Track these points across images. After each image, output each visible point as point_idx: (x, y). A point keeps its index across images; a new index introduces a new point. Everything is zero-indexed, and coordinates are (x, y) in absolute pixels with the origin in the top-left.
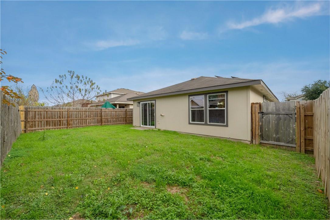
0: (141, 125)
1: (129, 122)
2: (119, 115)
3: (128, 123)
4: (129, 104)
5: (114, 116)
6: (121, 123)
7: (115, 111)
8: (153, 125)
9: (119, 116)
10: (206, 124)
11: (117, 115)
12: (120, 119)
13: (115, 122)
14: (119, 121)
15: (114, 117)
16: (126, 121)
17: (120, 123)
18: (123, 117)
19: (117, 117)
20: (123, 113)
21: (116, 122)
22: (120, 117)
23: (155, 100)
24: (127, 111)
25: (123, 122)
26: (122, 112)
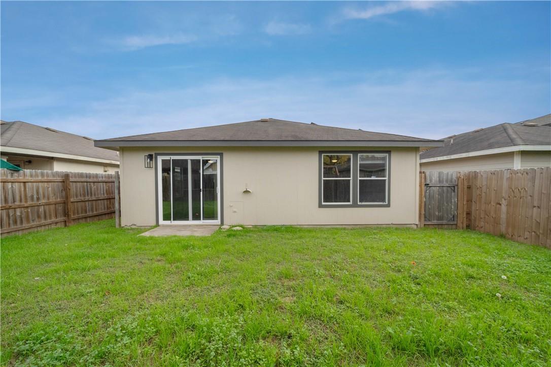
0: (161, 222)
1: (76, 216)
2: (38, 193)
3: (74, 220)
4: (52, 159)
5: (18, 198)
6: (49, 221)
7: (21, 179)
8: (211, 215)
9: (38, 199)
10: (355, 205)
11: (29, 194)
12: (42, 209)
13: (22, 223)
14: (39, 217)
15: (17, 203)
16: (66, 213)
17: (43, 221)
18: (52, 200)
19: (29, 203)
20: (53, 189)
21: (28, 221)
22: (43, 201)
23: (221, 155)
24: (71, 179)
25: (54, 219)
26: (50, 184)
